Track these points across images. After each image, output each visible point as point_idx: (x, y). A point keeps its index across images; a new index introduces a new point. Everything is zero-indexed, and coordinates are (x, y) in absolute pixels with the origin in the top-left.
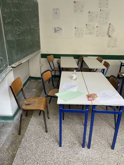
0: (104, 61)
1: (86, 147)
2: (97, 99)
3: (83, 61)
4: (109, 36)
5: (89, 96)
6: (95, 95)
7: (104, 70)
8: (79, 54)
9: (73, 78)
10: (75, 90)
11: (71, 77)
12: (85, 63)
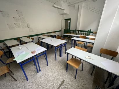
0: (31, 38)
1: (39, 72)
2: (36, 52)
3: (21, 40)
4: (29, 28)
5: (32, 53)
6: (34, 51)
7: (33, 41)
8: (16, 37)
9: (20, 49)
10: (24, 53)
11: (19, 49)
12: (22, 41)
